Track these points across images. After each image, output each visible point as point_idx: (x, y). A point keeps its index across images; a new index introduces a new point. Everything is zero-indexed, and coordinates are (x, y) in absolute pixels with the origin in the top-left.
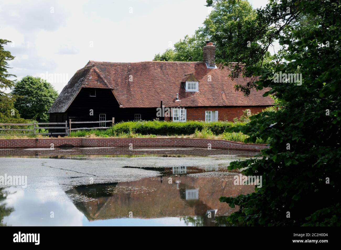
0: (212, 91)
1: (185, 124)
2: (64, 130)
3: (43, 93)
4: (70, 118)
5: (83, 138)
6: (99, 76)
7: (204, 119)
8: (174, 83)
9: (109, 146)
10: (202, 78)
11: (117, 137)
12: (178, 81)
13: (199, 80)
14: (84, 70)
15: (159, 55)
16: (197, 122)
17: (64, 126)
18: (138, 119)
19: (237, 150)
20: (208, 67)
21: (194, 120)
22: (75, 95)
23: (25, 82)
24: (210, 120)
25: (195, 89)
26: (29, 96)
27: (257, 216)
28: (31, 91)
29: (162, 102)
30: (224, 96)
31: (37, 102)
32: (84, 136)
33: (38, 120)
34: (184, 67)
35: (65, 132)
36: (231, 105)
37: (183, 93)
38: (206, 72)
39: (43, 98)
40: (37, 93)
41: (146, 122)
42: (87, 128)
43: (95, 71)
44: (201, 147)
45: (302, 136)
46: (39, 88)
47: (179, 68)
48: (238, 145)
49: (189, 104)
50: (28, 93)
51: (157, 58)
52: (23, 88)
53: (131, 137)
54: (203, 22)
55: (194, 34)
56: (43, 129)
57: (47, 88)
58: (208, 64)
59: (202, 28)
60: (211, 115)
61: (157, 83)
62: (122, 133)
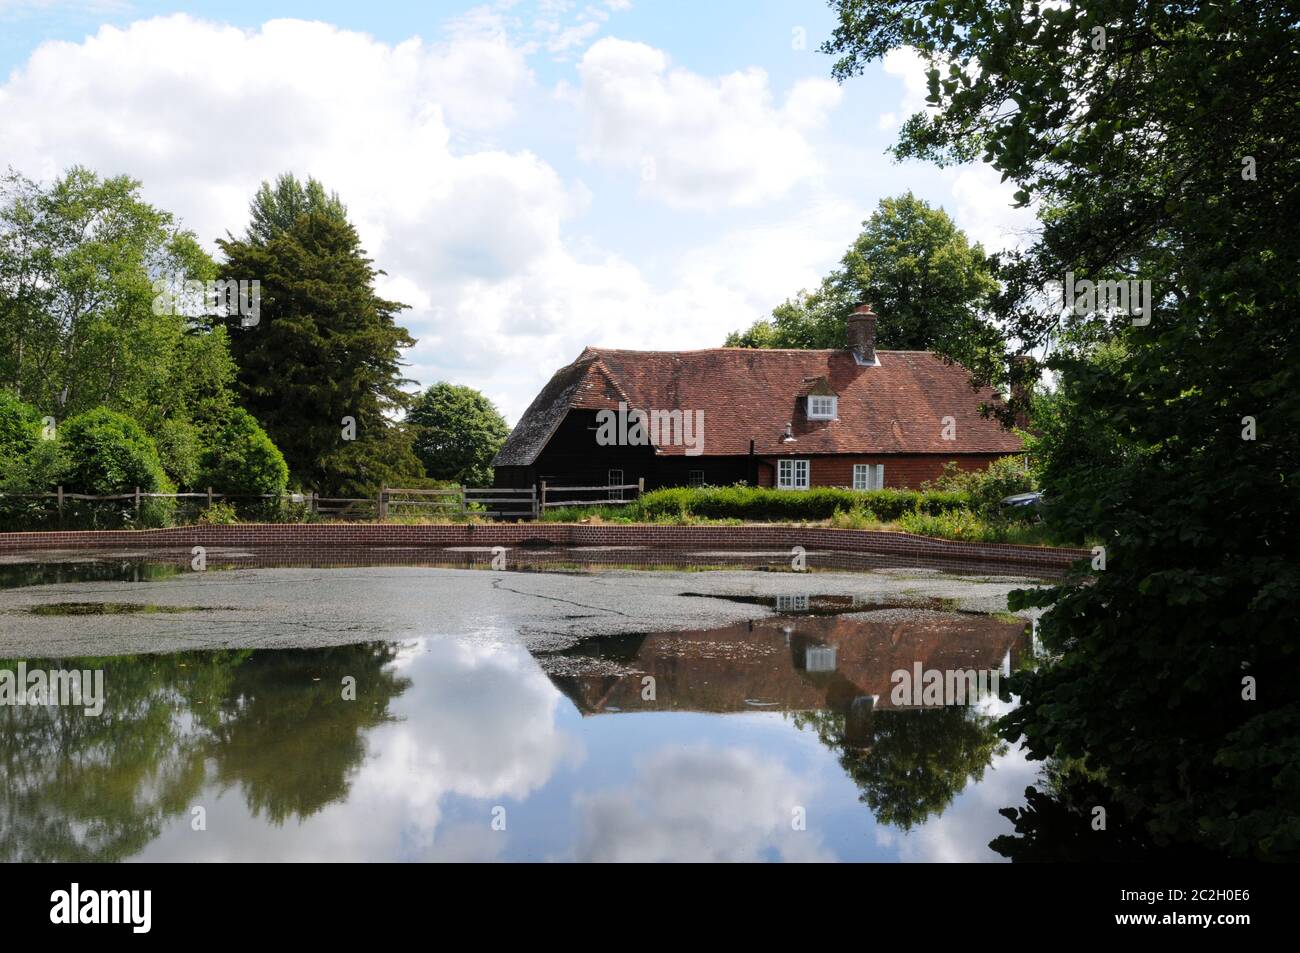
0: (869, 418)
1: (807, 496)
2: (528, 507)
3: (473, 422)
4: (544, 479)
5: (572, 524)
6: (608, 383)
7: (850, 485)
8: (779, 399)
9: (635, 545)
10: (846, 387)
11: (650, 524)
12: (790, 394)
13: (839, 393)
14: (573, 369)
15: (736, 335)
16: (835, 490)
17: (529, 496)
18: (698, 483)
19: (934, 556)
20: (858, 363)
21: (828, 486)
22: (555, 425)
23: (435, 396)
24: (864, 485)
25: (829, 412)
26: (442, 427)
27: (1074, 725)
28: (446, 416)
29: (752, 442)
30: (897, 430)
31: (458, 442)
32: (575, 521)
33: (463, 482)
34: (804, 362)
35: (531, 510)
36: (914, 450)
37: (801, 424)
38: (854, 372)
39: (473, 432)
40: (460, 421)
41: (717, 489)
42: (580, 502)
43: (599, 371)
44: (849, 549)
45: (1205, 529)
46: (463, 411)
47: (790, 364)
48: (937, 545)
49: (816, 449)
50: (441, 420)
51: (732, 340)
52: (428, 409)
53: (684, 524)
54: (841, 259)
55: (819, 285)
56: (475, 503)
57: (482, 410)
58: (858, 355)
59: (838, 273)
60: (867, 473)
61: (742, 398)
62: (664, 513)
